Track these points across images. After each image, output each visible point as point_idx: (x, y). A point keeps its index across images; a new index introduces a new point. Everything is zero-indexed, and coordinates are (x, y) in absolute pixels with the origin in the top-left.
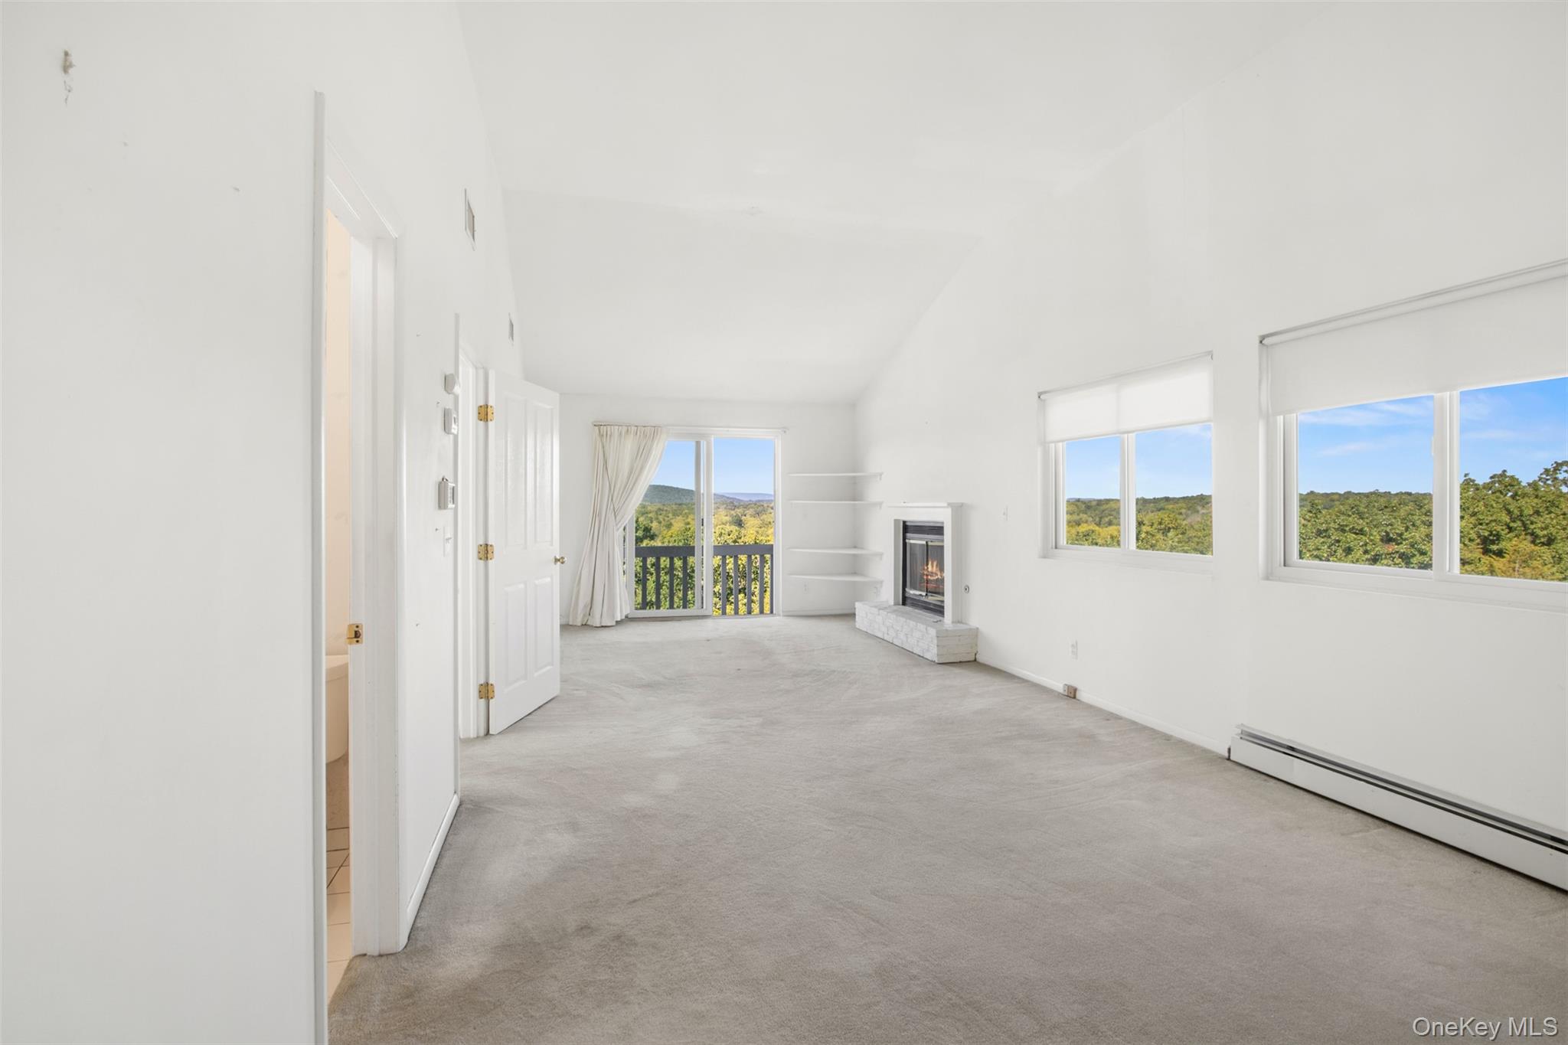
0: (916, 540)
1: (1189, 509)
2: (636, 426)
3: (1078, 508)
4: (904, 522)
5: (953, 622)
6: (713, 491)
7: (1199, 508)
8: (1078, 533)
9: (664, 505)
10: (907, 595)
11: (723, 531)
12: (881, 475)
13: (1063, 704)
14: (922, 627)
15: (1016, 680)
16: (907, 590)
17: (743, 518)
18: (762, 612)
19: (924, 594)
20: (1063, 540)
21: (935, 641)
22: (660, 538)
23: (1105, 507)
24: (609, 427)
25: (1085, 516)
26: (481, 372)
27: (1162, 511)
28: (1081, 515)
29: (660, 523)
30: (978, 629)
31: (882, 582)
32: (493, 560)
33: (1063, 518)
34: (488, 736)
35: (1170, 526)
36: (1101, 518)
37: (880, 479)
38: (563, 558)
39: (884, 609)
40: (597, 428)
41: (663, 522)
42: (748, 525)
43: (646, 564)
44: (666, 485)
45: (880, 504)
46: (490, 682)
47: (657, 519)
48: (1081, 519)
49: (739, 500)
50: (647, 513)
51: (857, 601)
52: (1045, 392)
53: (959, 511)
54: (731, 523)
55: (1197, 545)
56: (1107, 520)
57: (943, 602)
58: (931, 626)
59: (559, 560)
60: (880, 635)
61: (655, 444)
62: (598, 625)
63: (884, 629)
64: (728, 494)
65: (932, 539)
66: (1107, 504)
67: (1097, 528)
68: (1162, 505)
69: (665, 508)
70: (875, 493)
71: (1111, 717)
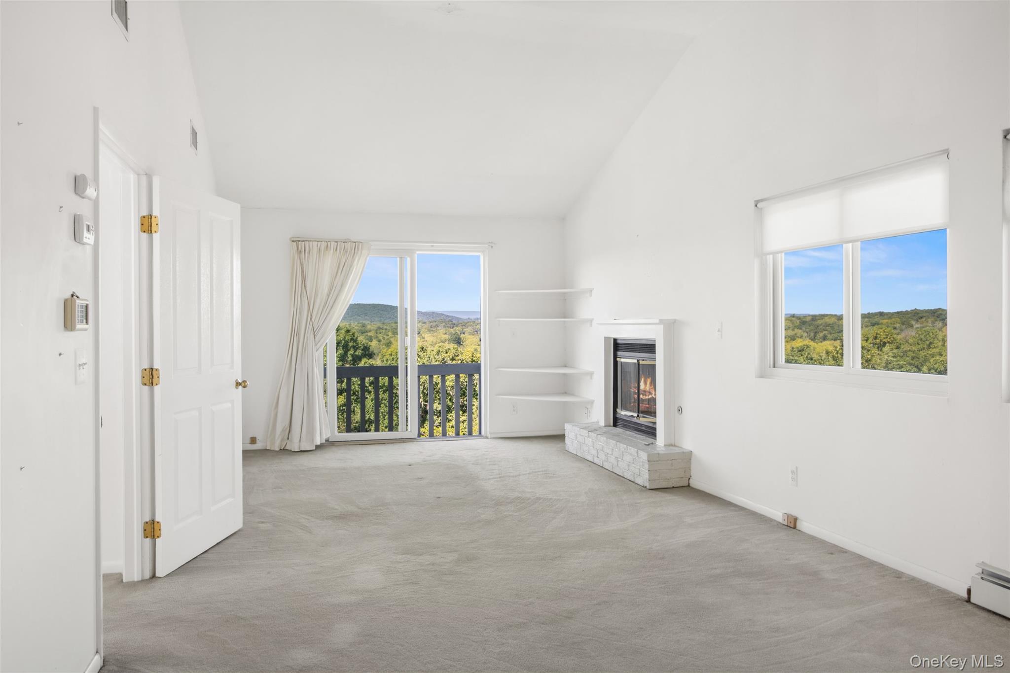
0: (628, 359)
1: (903, 324)
2: (336, 242)
3: (793, 323)
4: (615, 340)
5: (665, 445)
6: (417, 309)
7: (913, 322)
8: (793, 348)
9: (384, 323)
10: (618, 416)
11: (441, 350)
12: (591, 291)
13: (783, 535)
14: (633, 450)
15: (733, 508)
16: (618, 410)
17: (462, 336)
18: (470, 433)
19: (635, 415)
20: (782, 358)
21: (647, 466)
22: (380, 356)
23: (820, 322)
24: (307, 242)
25: (800, 331)
26: (144, 179)
27: (876, 326)
28: (796, 331)
29: (380, 341)
30: (691, 452)
31: (592, 402)
32: (159, 386)
33: (782, 333)
34: (154, 579)
35: (885, 340)
36: (816, 333)
37: (591, 296)
38: (244, 382)
39: (595, 430)
40: (295, 243)
41: (383, 340)
42: (467, 342)
43: (365, 383)
44: (385, 303)
45: (591, 321)
46: (157, 519)
47: (377, 337)
48: (796, 334)
49: (458, 318)
50: (367, 332)
51: (568, 422)
52: (762, 200)
53: (671, 327)
54: (450, 341)
55: (912, 360)
56: (821, 335)
57: (655, 423)
58: (643, 450)
59: (240, 384)
60: (590, 458)
61: (356, 261)
62: (297, 450)
63: (594, 452)
64: (444, 311)
65: (643, 357)
66: (822, 319)
67: (812, 343)
68: (876, 320)
69: (385, 327)
70: (587, 309)
71: (835, 550)
